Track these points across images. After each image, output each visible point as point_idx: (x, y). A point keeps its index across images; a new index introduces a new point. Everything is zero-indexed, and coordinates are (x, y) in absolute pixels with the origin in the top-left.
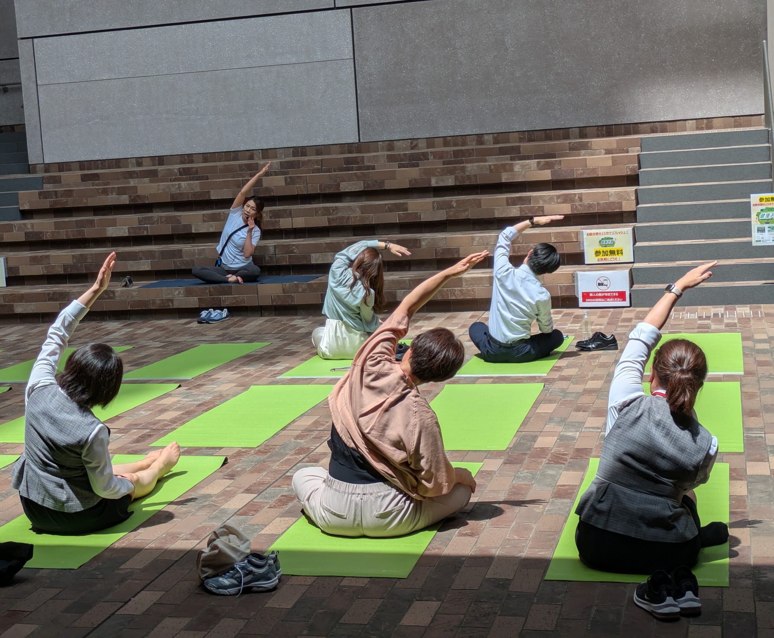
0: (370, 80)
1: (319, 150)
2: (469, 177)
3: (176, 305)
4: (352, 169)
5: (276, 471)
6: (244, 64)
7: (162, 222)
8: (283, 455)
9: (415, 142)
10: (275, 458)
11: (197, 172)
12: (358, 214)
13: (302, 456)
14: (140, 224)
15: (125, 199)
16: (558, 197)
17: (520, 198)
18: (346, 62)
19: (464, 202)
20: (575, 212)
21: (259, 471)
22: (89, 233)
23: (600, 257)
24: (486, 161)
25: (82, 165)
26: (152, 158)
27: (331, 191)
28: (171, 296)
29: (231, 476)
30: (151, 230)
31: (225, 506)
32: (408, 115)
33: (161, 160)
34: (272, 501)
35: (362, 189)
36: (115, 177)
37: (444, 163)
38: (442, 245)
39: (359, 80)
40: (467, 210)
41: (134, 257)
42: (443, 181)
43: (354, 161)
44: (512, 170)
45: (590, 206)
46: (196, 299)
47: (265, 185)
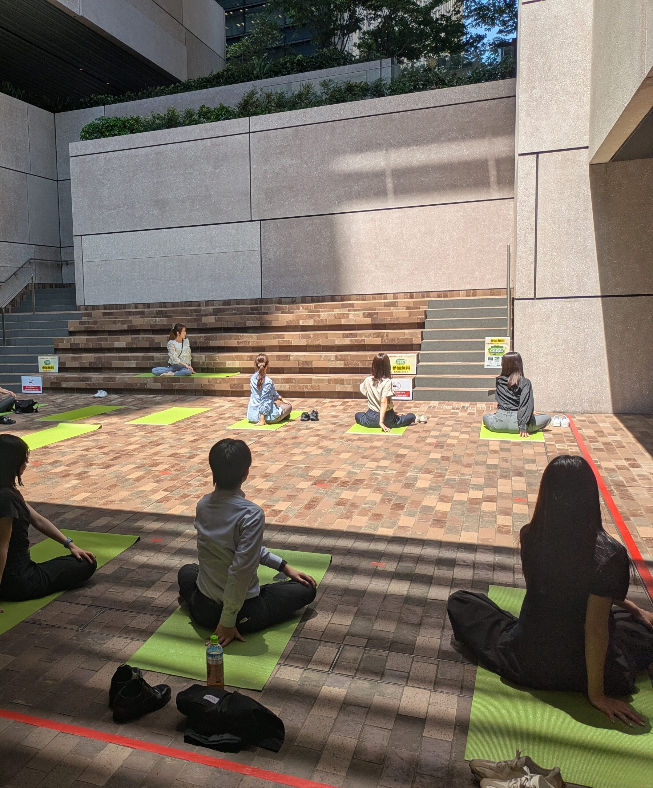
0: (269, 263)
1: (238, 302)
2: (322, 321)
3: (148, 387)
4: (254, 314)
5: (183, 481)
6: (197, 252)
7: (144, 341)
8: (189, 472)
9: (294, 299)
10: (184, 474)
11: (166, 313)
12: (255, 340)
13: (199, 474)
14: (132, 341)
15: (125, 327)
16: (374, 334)
17: (351, 334)
18: (256, 251)
19: (318, 335)
20: (384, 343)
21: (174, 480)
22: (104, 345)
23: (396, 370)
24: (333, 311)
25: (105, 307)
26: (144, 304)
27: (241, 326)
28: (146, 382)
29: (158, 482)
30: (138, 344)
31: (151, 497)
33: (148, 305)
34: (177, 497)
35: (259, 325)
36: (121, 314)
37: (308, 312)
38: (302, 360)
39: (263, 262)
40: (319, 339)
41: (128, 359)
42: (307, 322)
43: (256, 309)
44: (348, 317)
45: (393, 340)
46: (160, 384)
47: (203, 321)
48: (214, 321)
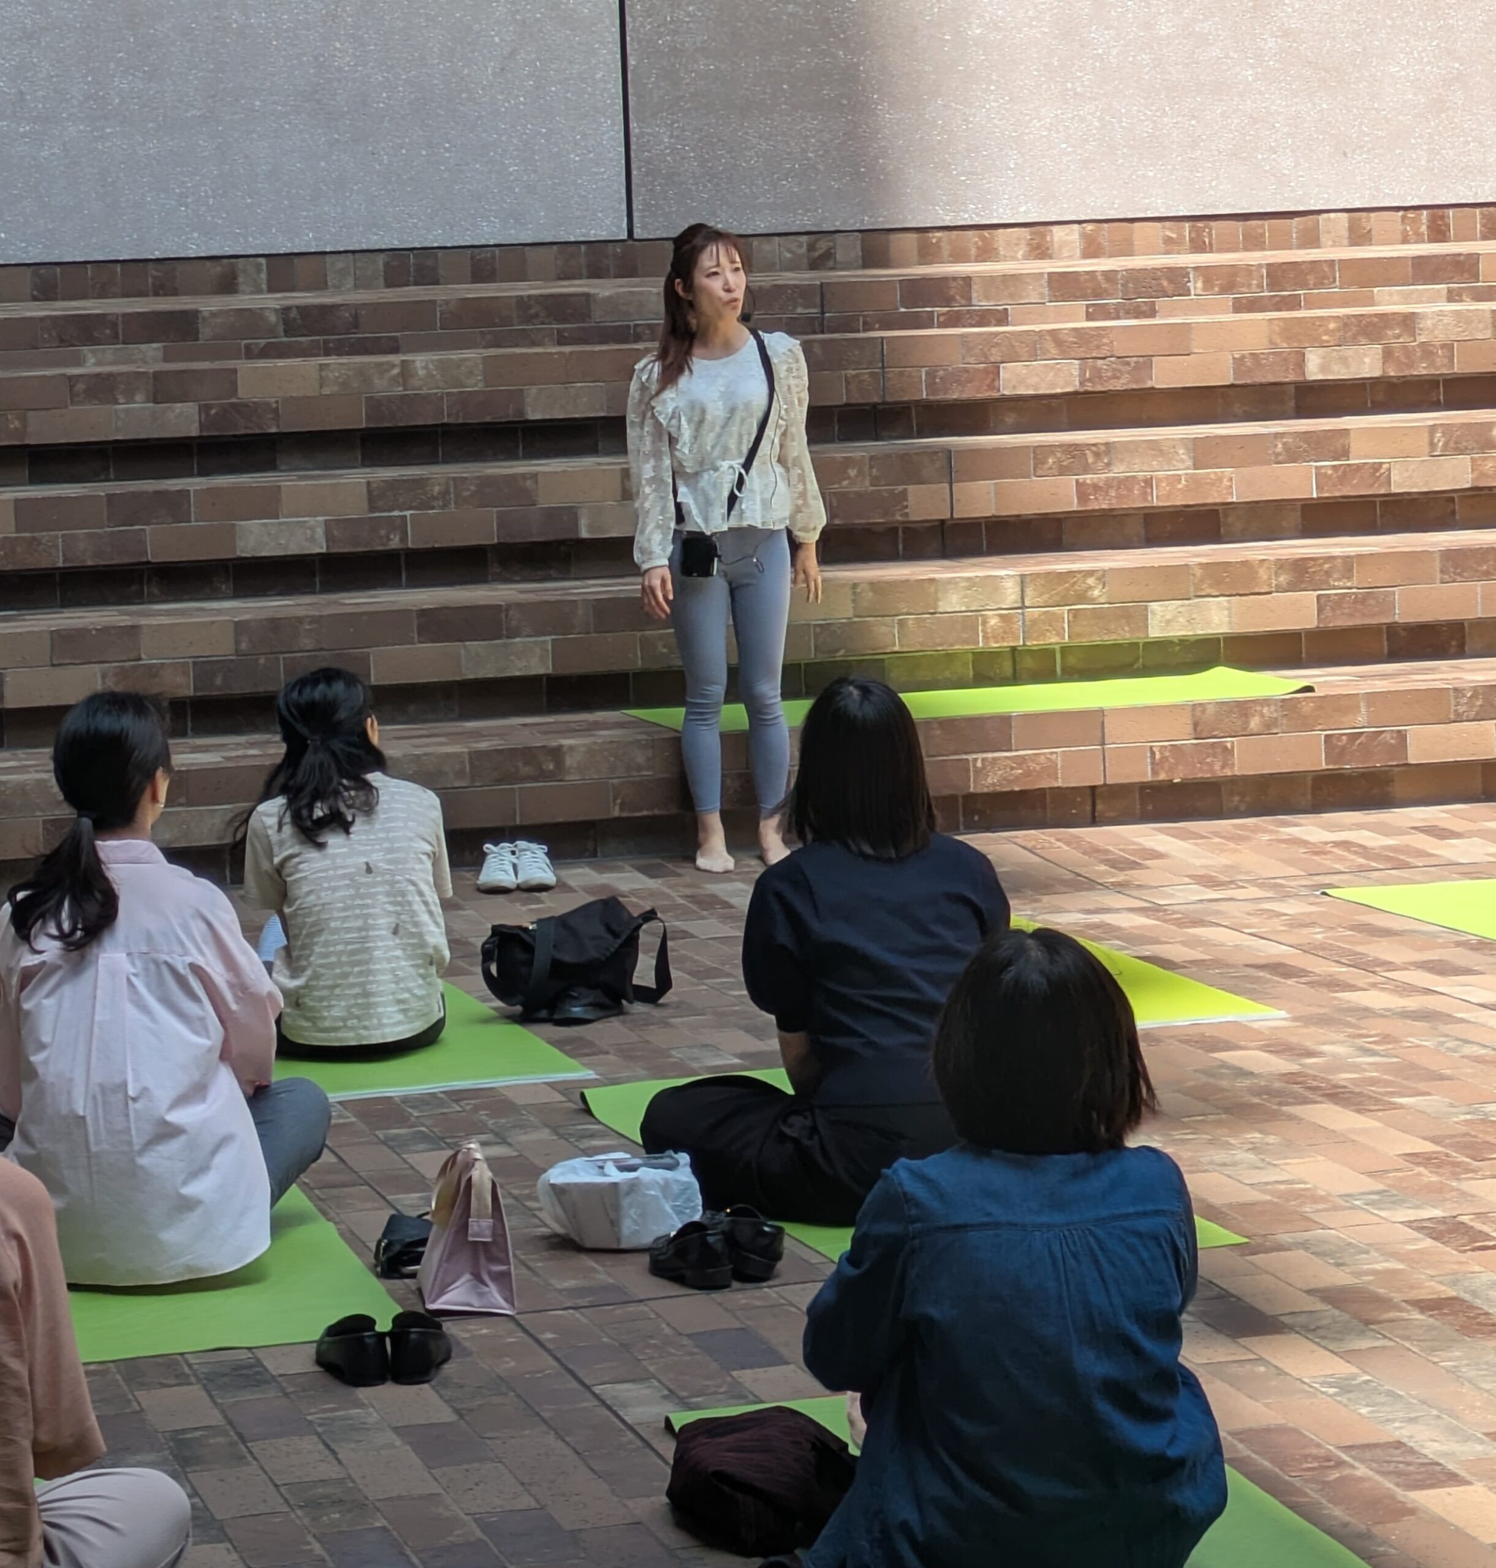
0: (672, 21)
9: (823, 245)
14: (372, 509)
39: (634, 17)
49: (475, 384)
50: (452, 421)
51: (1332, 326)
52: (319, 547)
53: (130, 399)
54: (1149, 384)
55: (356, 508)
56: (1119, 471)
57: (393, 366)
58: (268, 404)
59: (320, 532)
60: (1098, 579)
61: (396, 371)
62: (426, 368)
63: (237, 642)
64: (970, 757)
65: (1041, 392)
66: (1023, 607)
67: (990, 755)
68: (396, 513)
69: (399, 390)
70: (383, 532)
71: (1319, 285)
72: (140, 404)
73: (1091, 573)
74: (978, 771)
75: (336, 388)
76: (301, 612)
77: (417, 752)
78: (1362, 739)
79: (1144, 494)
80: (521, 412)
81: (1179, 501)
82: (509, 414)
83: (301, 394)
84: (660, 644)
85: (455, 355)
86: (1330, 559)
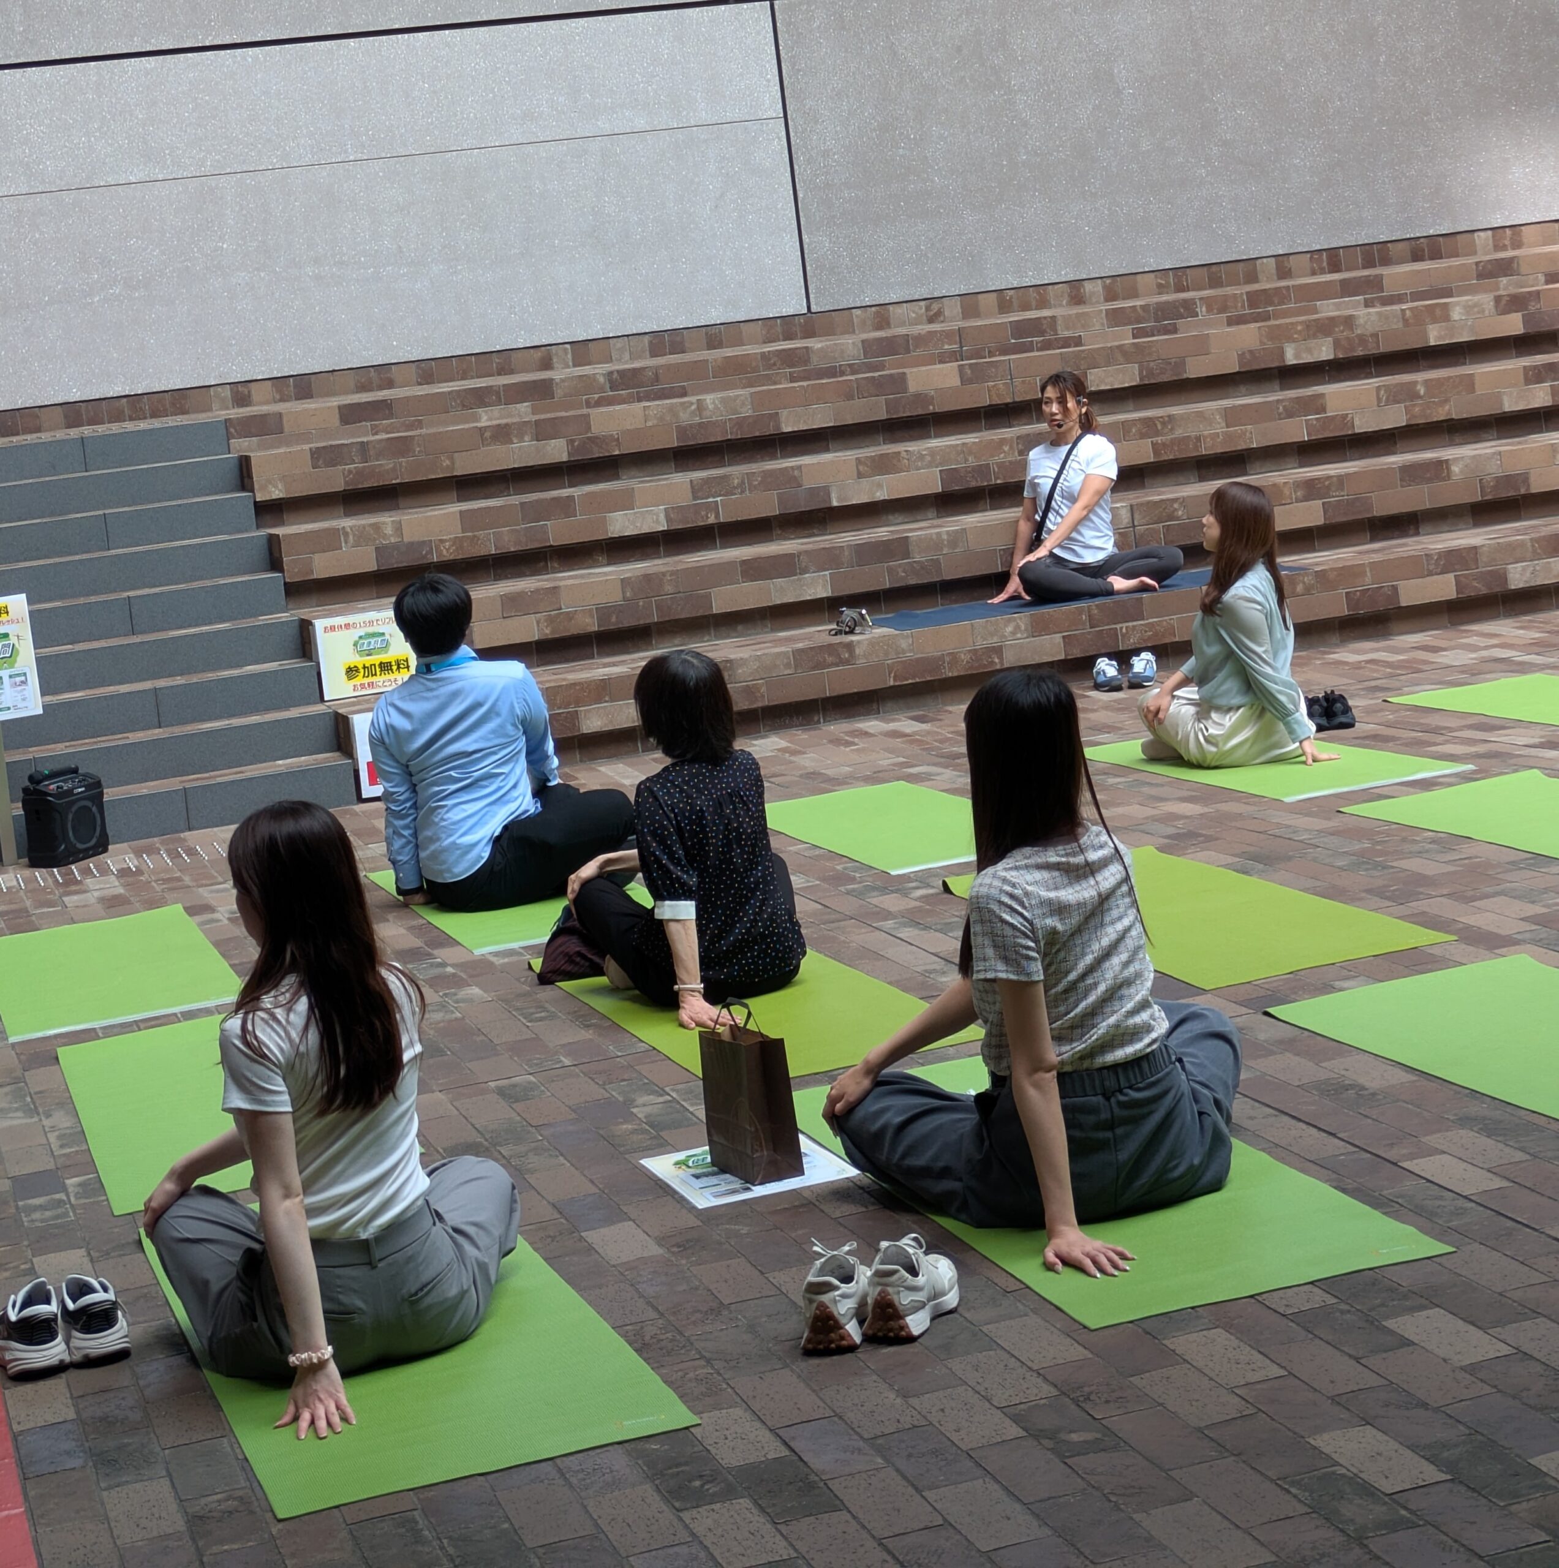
0: (825, 166)
3: (1010, 660)
6: (516, 134)
14: (695, 498)
18: (767, 125)
28: (995, 639)
32: (918, 245)
39: (800, 167)
47: (913, 387)
48: (956, 381)
49: (747, 411)
50: (733, 437)
51: (1299, 328)
52: (663, 527)
53: (522, 440)
54: (1185, 376)
55: (685, 498)
56: (1179, 433)
57: (692, 404)
58: (612, 435)
59: (662, 516)
60: (1181, 504)
61: (694, 407)
62: (714, 403)
63: (624, 592)
64: (1118, 626)
65: (1116, 386)
66: (1134, 526)
67: (1130, 624)
68: (711, 500)
69: (697, 420)
70: (703, 513)
71: (1282, 303)
72: (527, 443)
73: (1175, 500)
74: (1123, 635)
75: (655, 422)
76: (663, 569)
77: (759, 653)
78: (1370, 592)
79: (1196, 448)
80: (778, 426)
81: (1219, 450)
82: (771, 430)
83: (632, 427)
84: (900, 570)
85: (731, 393)
86: (1329, 477)
